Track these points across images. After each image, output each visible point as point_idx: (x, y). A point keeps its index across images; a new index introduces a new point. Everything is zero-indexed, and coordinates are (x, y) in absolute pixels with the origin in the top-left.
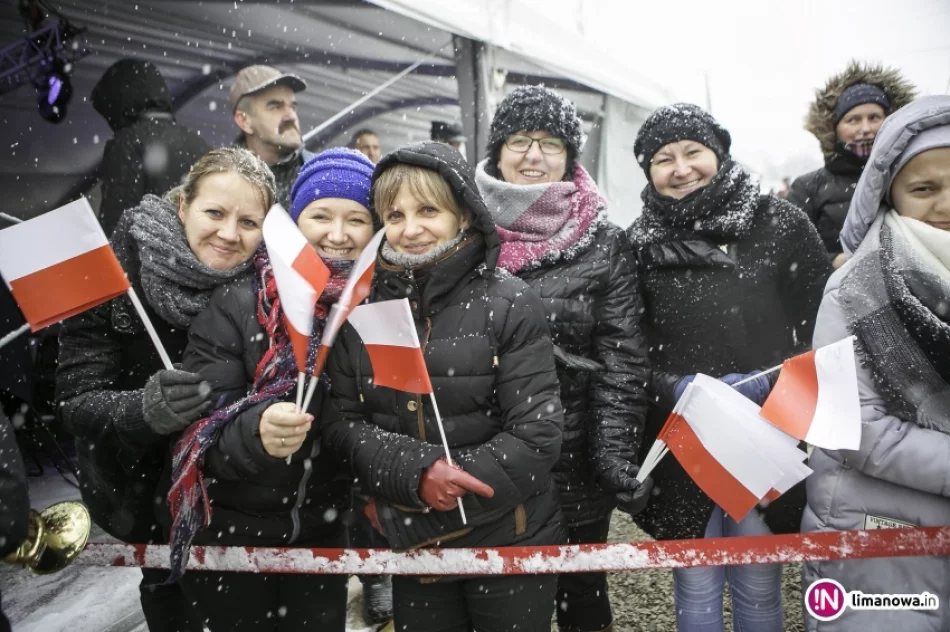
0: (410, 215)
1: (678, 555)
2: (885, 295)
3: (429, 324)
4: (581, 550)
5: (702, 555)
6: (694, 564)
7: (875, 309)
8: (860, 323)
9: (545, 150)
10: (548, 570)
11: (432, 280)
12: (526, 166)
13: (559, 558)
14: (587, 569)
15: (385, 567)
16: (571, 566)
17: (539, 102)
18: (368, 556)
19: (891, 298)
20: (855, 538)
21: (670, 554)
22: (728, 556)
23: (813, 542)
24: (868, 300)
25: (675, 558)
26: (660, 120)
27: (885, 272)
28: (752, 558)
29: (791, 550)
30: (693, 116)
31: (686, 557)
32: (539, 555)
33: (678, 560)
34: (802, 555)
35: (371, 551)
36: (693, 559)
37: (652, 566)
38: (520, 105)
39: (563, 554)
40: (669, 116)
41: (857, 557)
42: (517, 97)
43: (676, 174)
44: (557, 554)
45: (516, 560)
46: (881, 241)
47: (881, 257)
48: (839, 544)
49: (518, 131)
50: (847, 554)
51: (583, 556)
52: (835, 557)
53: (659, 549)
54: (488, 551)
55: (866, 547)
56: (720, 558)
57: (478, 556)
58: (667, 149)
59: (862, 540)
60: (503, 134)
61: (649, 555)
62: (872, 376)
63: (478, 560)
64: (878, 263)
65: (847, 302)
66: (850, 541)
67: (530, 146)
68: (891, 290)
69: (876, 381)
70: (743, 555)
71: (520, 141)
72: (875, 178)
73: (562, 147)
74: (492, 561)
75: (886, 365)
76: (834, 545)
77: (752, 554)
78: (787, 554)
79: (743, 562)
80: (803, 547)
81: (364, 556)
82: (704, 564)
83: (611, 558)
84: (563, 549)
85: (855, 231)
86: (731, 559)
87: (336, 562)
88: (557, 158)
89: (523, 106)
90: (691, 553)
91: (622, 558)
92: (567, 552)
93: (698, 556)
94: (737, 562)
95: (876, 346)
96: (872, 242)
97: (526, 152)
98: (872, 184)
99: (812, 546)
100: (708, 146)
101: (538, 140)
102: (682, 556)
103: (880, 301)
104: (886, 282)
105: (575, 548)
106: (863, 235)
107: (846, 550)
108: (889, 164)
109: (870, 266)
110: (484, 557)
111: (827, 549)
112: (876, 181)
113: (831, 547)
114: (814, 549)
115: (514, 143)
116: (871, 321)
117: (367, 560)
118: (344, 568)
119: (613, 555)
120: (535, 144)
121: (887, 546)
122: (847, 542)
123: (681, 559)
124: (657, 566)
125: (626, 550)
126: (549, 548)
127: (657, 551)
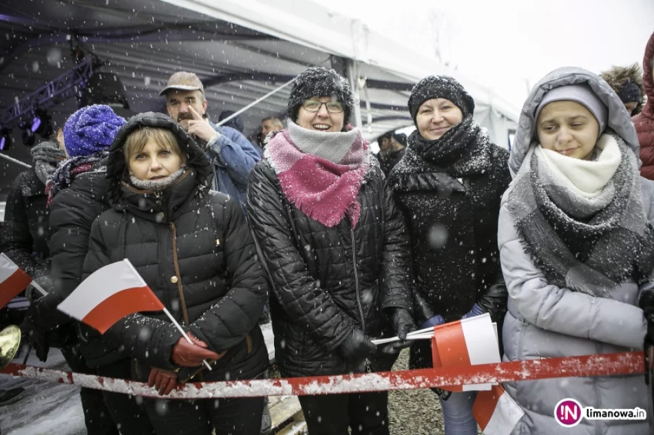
0: (154, 157)
1: (410, 380)
2: (535, 202)
3: (173, 226)
4: (344, 378)
5: (426, 380)
6: (421, 386)
7: (530, 212)
8: (522, 222)
9: (331, 111)
10: (322, 393)
11: (173, 196)
12: (318, 121)
13: (329, 384)
14: (349, 391)
15: (213, 394)
16: (337, 389)
17: (325, 77)
18: (202, 387)
19: (538, 205)
20: (531, 366)
21: (404, 379)
22: (444, 380)
23: (503, 369)
24: (525, 207)
25: (408, 382)
26: (426, 83)
27: (534, 186)
28: (461, 381)
29: (488, 375)
30: (449, 83)
31: (415, 382)
32: (315, 383)
33: (410, 384)
34: (495, 378)
35: (203, 384)
36: (420, 383)
37: (393, 388)
38: (313, 79)
39: (332, 381)
40: (433, 81)
41: (534, 378)
42: (309, 74)
43: (433, 121)
44: (328, 381)
45: (300, 387)
46: (531, 166)
47: (531, 177)
48: (521, 370)
49: (312, 97)
50: (527, 377)
51: (345, 382)
52: (519, 378)
53: (397, 376)
54: (281, 381)
55: (540, 372)
56: (439, 382)
57: (275, 384)
58: (428, 103)
59: (536, 367)
60: (301, 99)
61: (390, 380)
62: (532, 258)
63: (275, 387)
64: (529, 181)
65: (513, 209)
66: (528, 367)
67: (320, 108)
68: (538, 199)
69: (535, 261)
70: (455, 379)
71: (312, 104)
72: (524, 122)
73: (341, 109)
74: (284, 388)
75: (540, 250)
76: (517, 370)
77: (461, 378)
78: (485, 377)
79: (455, 384)
80: (496, 373)
81: (199, 387)
82: (428, 386)
83: (364, 383)
84: (331, 378)
85: (516, 158)
86: (446, 382)
87: (181, 392)
88: (339, 116)
89: (314, 80)
90: (419, 379)
91: (371, 383)
92: (334, 380)
93: (424, 381)
94: (451, 384)
95: (532, 238)
96: (526, 167)
97: (318, 112)
98: (523, 126)
99: (502, 372)
100: (457, 105)
101: (325, 104)
102: (413, 381)
103: (532, 207)
104: (535, 193)
105: (340, 377)
106: (521, 162)
107: (525, 374)
108: (532, 112)
109: (525, 183)
110: (279, 384)
111: (513, 373)
112: (525, 124)
113: (515, 372)
114: (504, 374)
115: (309, 105)
116: (528, 221)
117: (201, 389)
118: (187, 395)
119: (365, 381)
120: (323, 106)
121: (554, 371)
122: (526, 368)
123: (413, 382)
124: (396, 388)
125: (374, 377)
126: (322, 378)
127: (396, 378)
